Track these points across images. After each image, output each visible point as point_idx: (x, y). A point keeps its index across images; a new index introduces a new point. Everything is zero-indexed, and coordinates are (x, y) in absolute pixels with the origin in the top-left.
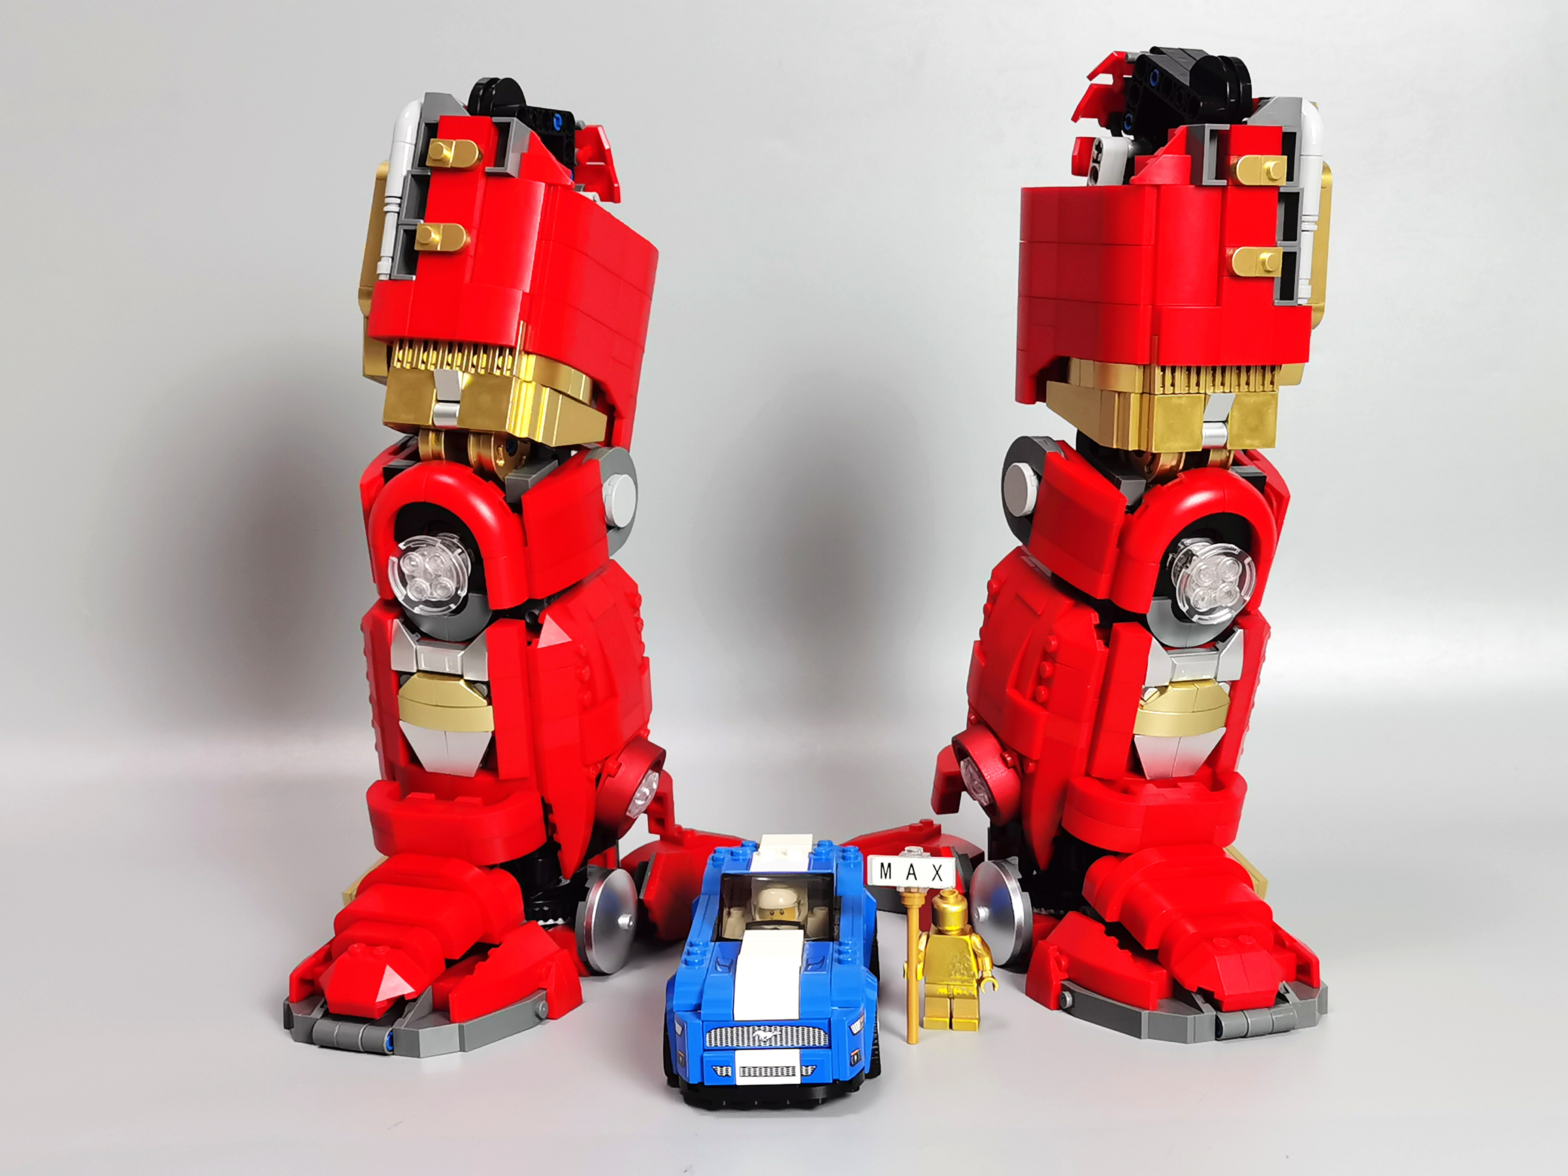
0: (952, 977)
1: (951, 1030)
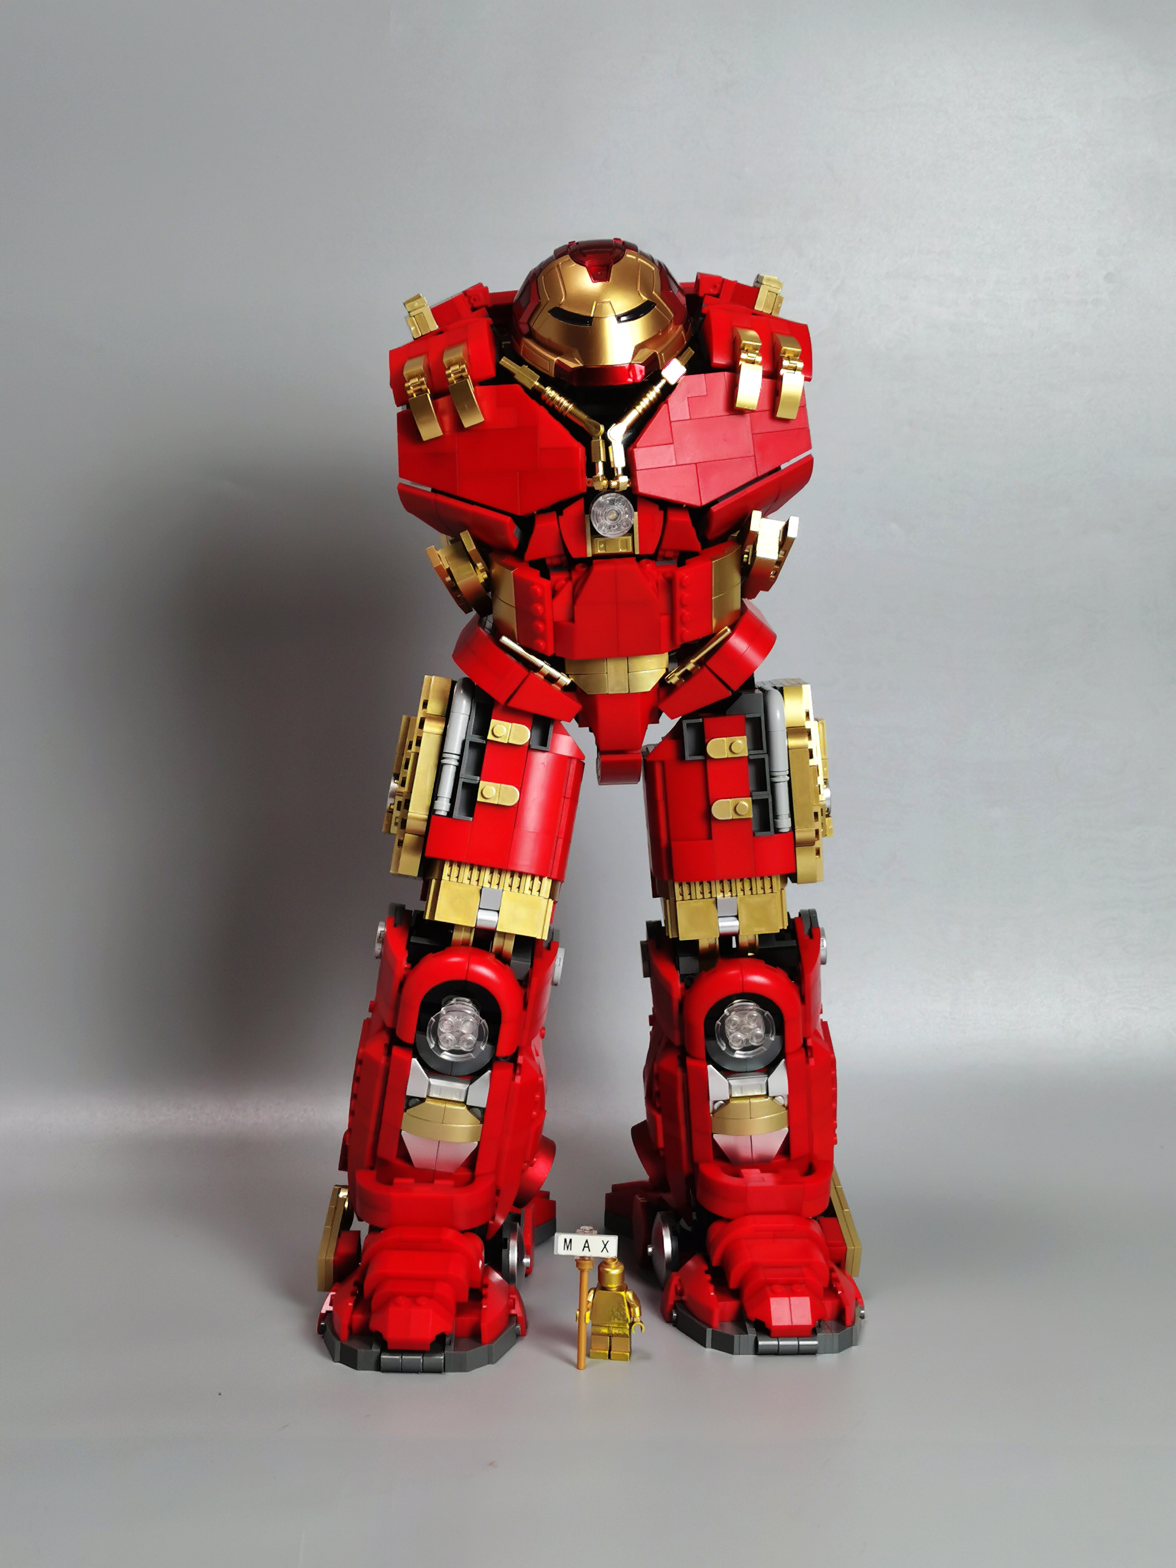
0: (612, 1321)
1: (610, 1360)
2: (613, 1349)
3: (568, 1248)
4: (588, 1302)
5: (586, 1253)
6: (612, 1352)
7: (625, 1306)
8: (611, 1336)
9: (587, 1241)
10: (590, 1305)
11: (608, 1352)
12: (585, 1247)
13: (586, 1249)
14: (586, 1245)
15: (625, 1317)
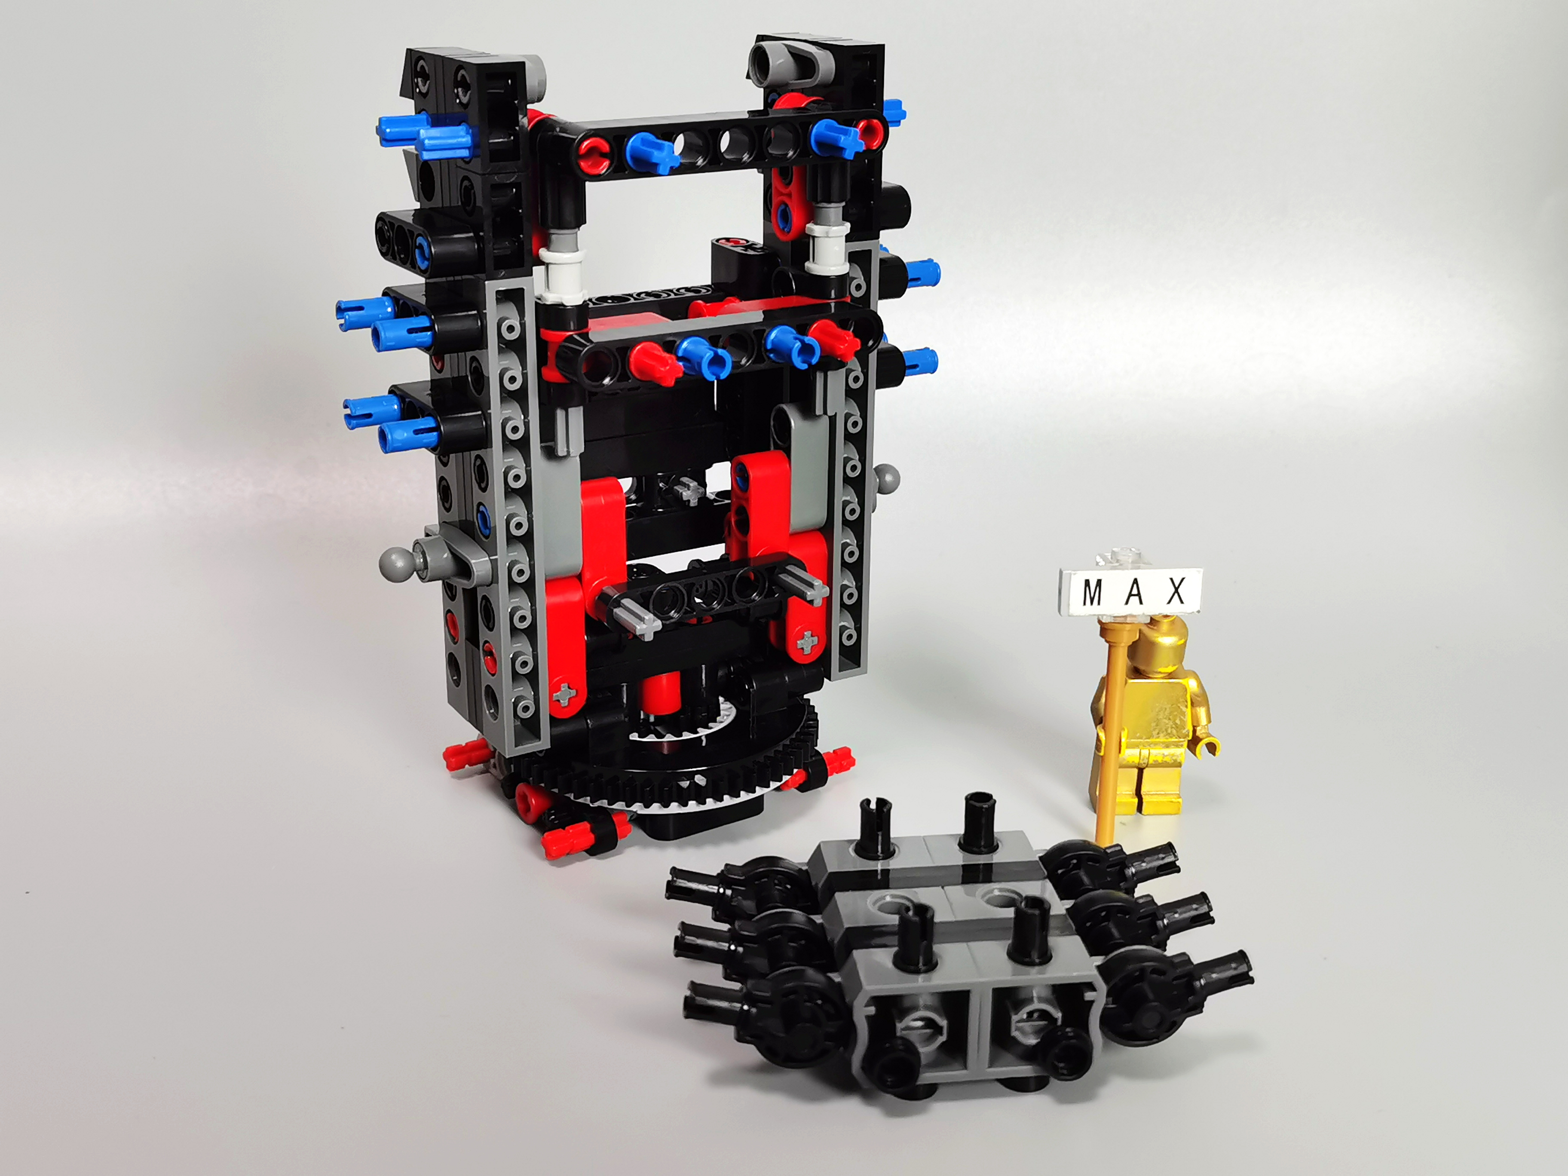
3: (1093, 599)
5: (1132, 608)
7: (1186, 707)
9: (1136, 581)
12: (1130, 595)
13: (1134, 600)
14: (1135, 592)
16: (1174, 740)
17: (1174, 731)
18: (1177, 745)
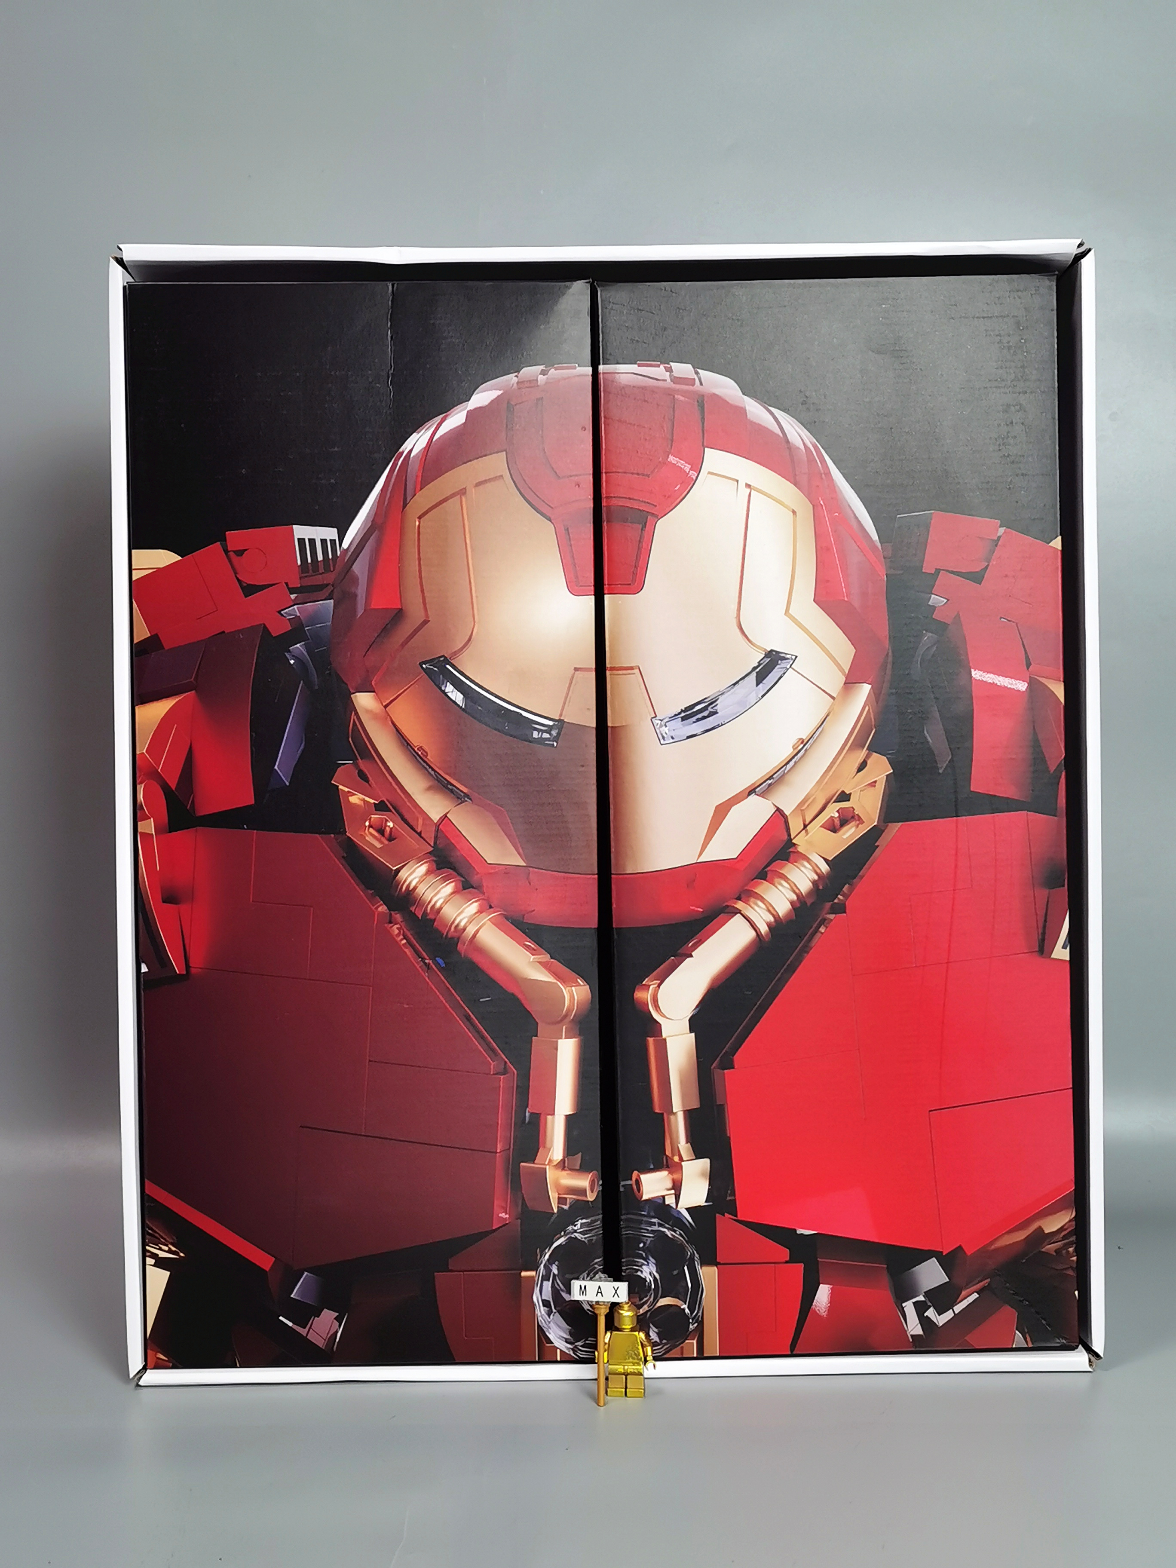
1: (626, 1398)
2: (628, 1386)
3: (583, 1293)
4: (606, 1344)
5: (599, 1298)
6: (628, 1390)
7: (638, 1345)
8: (626, 1375)
9: (599, 1287)
10: (606, 1346)
11: (624, 1390)
13: (600, 1294)
14: (599, 1291)
15: (639, 1355)
16: (636, 1361)
17: (636, 1357)
18: (639, 1364)
